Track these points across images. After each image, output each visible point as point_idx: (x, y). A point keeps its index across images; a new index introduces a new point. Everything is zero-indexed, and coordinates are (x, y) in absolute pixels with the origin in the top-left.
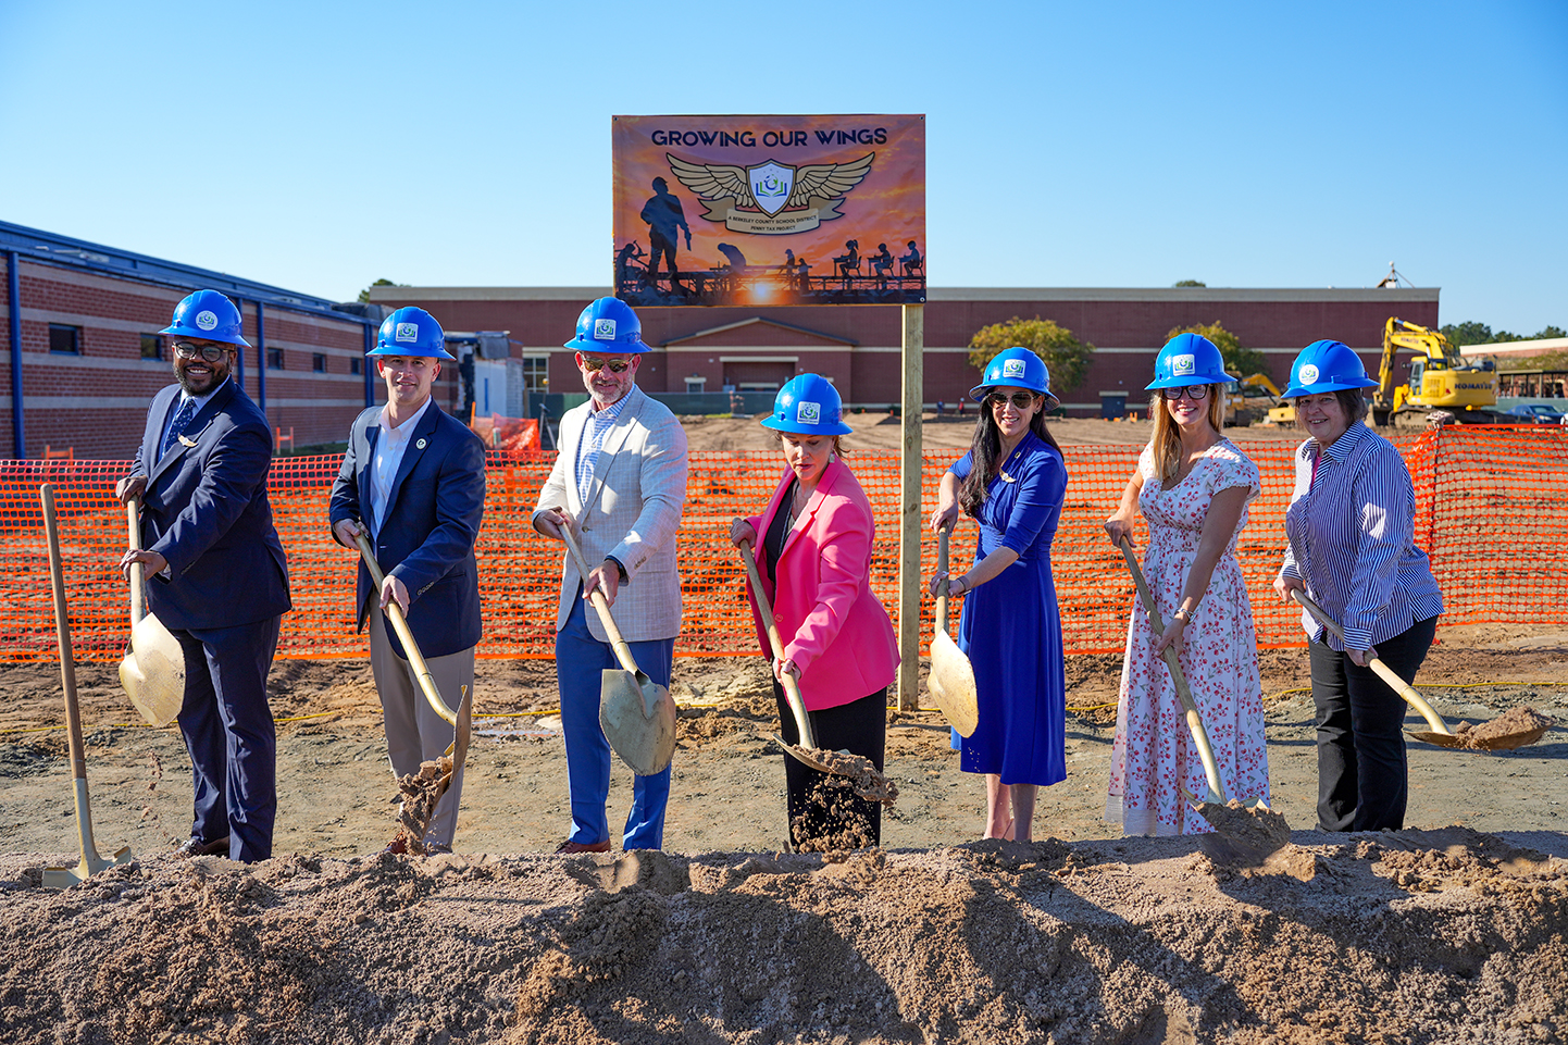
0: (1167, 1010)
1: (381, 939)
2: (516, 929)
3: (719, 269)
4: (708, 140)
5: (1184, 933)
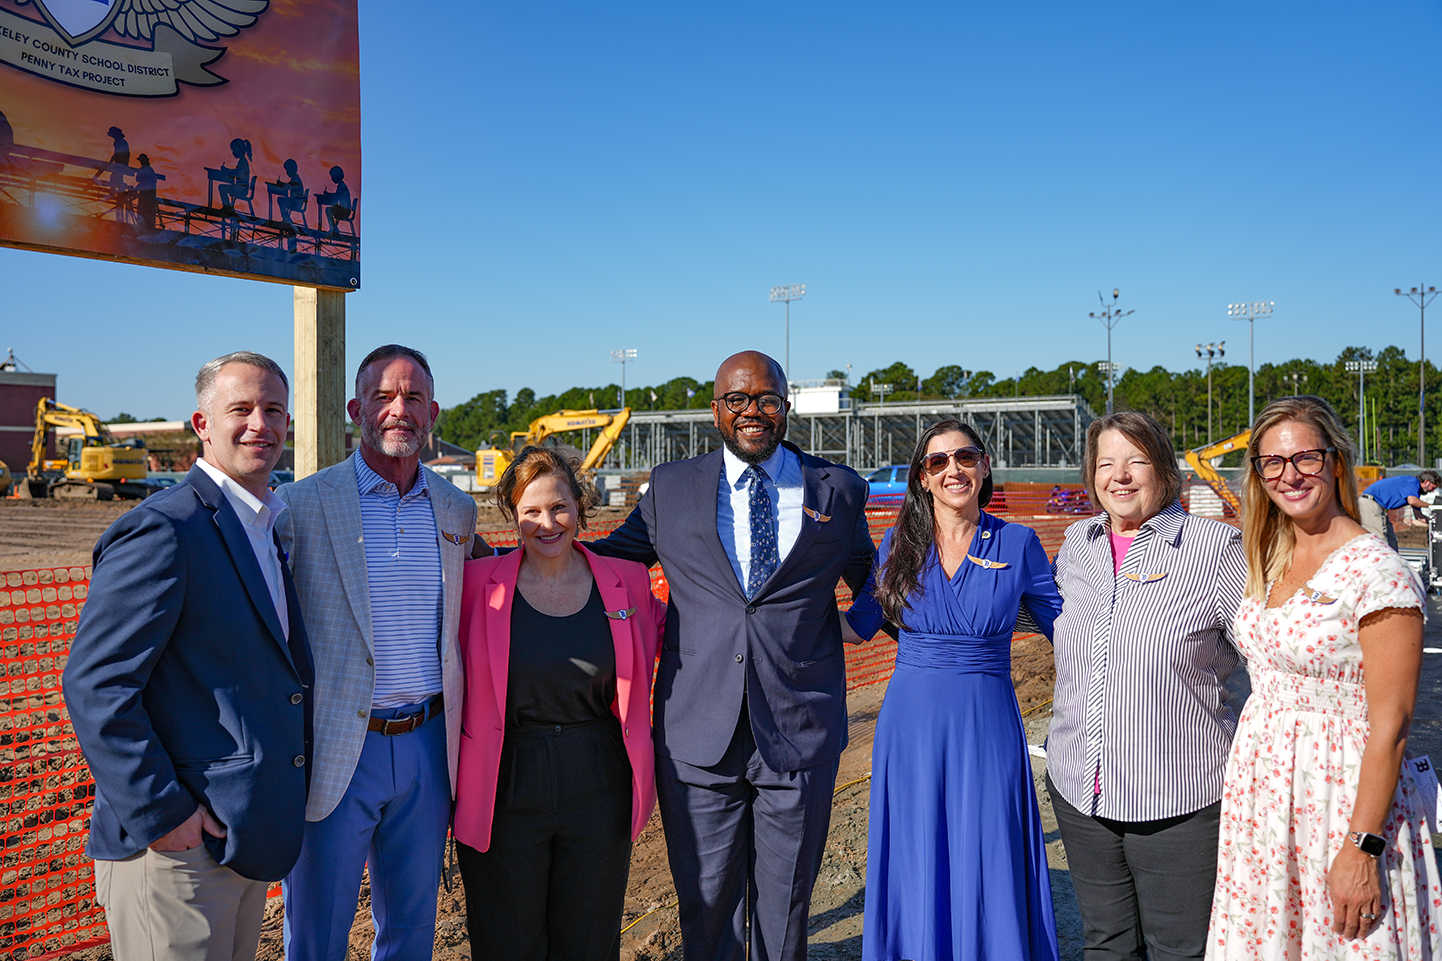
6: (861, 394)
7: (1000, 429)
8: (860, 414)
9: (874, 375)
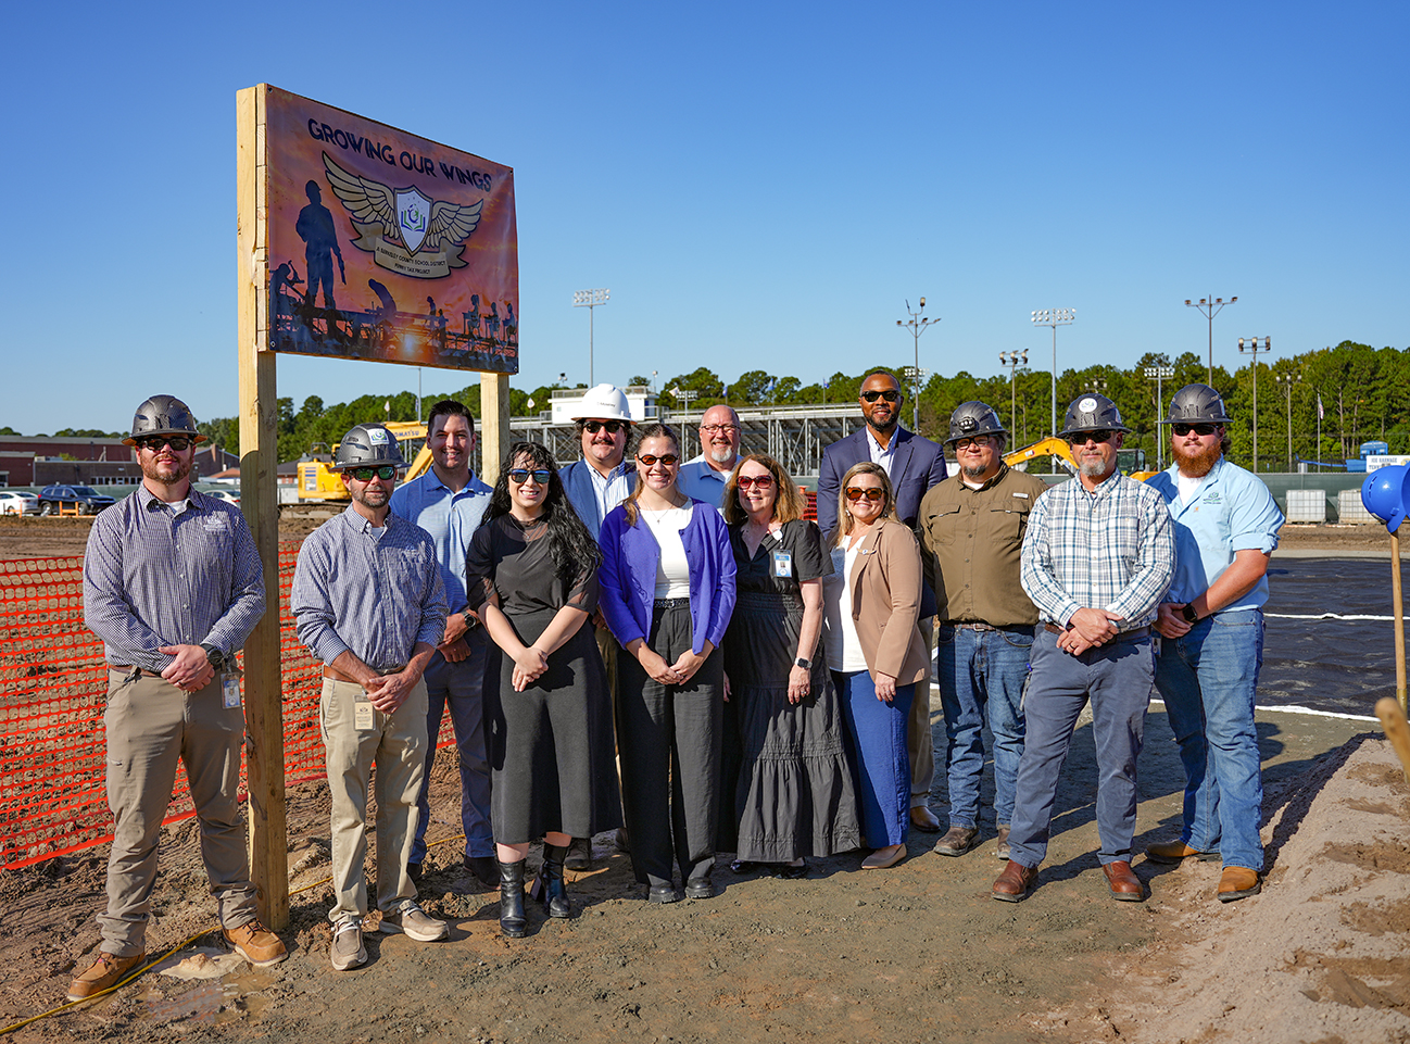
3: (372, 311)
4: (357, 147)
6: (665, 401)
7: (808, 436)
8: (666, 421)
9: (677, 382)
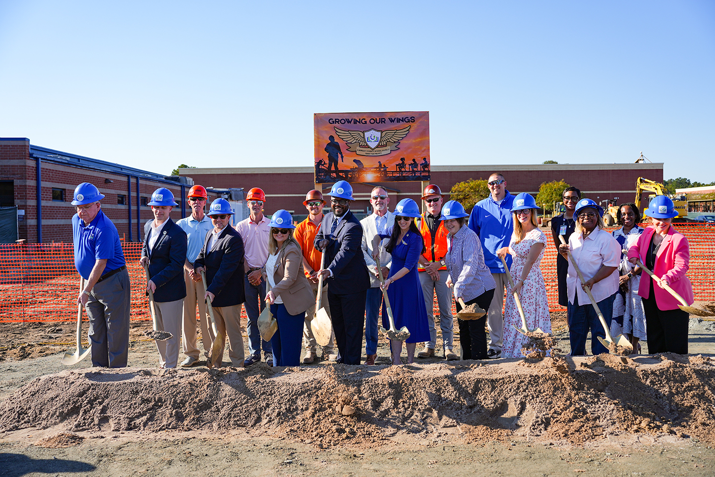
0: (508, 403)
1: (263, 387)
2: (305, 383)
3: (354, 169)
4: (349, 122)
5: (514, 381)
